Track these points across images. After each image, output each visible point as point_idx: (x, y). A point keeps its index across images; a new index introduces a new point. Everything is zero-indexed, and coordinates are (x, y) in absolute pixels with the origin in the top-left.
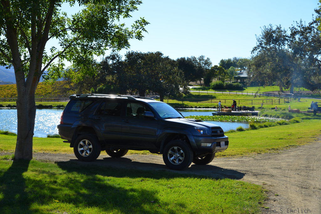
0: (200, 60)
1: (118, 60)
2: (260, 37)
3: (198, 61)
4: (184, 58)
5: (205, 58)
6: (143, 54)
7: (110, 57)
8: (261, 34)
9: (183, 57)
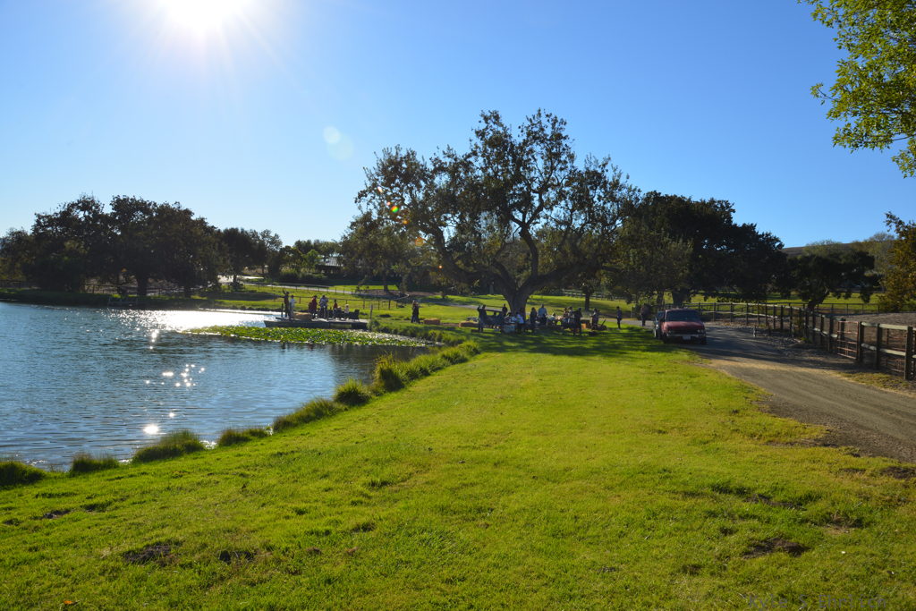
0: (264, 236)
1: (95, 212)
2: (373, 172)
3: (261, 237)
4: (237, 229)
5: (272, 235)
8: (376, 167)
9: (235, 227)
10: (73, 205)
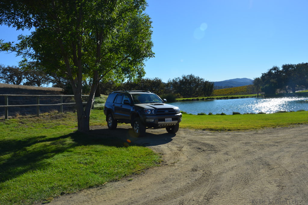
1: (277, 70)
6: (292, 65)
7: (272, 69)
10: (271, 69)
